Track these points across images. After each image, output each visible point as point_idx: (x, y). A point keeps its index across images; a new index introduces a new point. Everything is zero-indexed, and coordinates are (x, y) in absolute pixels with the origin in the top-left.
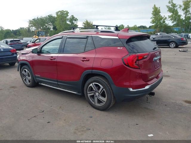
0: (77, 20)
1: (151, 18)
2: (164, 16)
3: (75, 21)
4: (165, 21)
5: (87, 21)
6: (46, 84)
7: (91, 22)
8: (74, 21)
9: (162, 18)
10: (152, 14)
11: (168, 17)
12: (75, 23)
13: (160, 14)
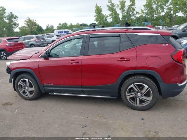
0: (17, 18)
1: (95, 16)
2: (106, 14)
3: (15, 18)
4: (107, 19)
5: (29, 19)
6: (60, 93)
7: (34, 20)
8: (13, 19)
9: (104, 16)
10: (95, 12)
11: (108, 15)
12: (14, 21)
13: (102, 12)
